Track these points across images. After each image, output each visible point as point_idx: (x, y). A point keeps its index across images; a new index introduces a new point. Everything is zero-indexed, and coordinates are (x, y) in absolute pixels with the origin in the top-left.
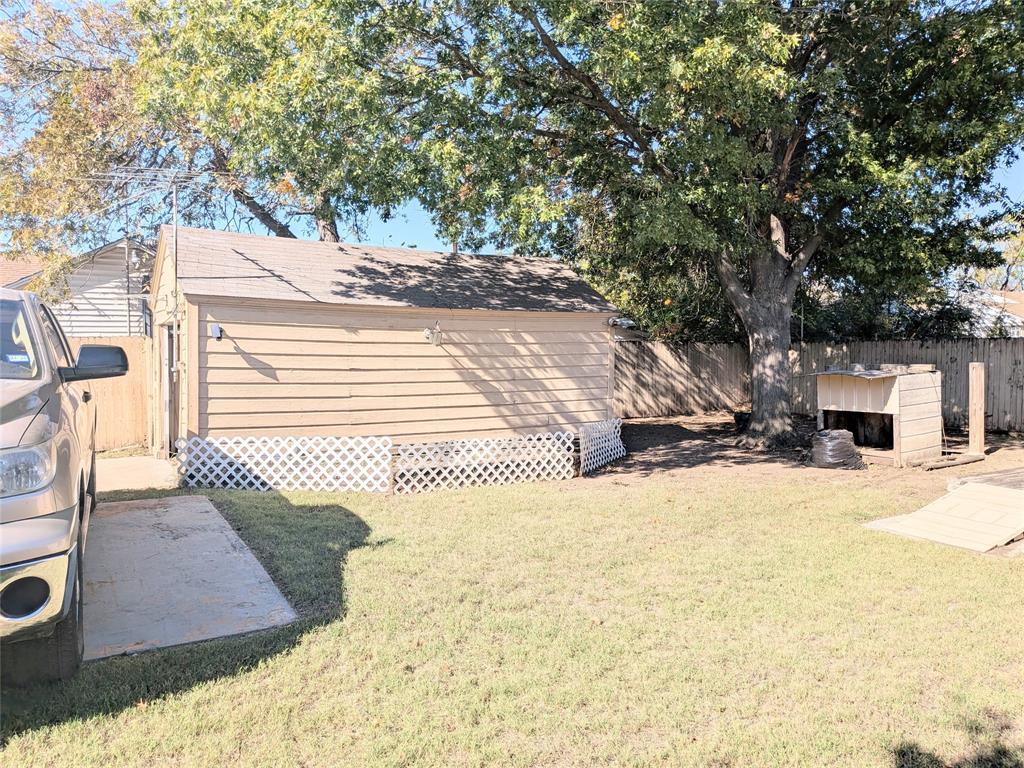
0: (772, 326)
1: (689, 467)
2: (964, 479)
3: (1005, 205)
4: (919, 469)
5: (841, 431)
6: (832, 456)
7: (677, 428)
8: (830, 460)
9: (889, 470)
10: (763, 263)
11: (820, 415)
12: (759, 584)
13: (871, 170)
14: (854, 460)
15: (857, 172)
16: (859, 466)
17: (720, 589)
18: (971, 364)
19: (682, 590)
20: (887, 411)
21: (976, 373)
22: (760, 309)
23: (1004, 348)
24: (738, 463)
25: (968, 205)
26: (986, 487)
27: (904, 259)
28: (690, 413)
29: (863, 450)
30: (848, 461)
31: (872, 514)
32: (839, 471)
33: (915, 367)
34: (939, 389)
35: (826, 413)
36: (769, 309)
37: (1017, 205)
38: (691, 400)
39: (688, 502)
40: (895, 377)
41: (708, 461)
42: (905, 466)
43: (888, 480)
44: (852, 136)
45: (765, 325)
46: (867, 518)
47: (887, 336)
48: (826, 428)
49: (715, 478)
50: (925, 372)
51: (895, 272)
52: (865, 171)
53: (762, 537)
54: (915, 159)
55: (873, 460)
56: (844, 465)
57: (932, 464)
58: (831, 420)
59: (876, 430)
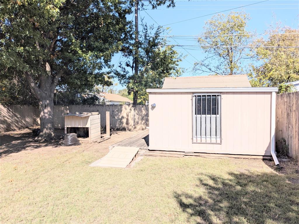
0: (47, 99)
1: (17, 152)
2: (113, 146)
3: (111, 69)
4: (96, 143)
5: (73, 134)
6: (70, 142)
7: (9, 136)
8: (70, 143)
9: (88, 144)
10: (43, 78)
11: (66, 129)
12: (65, 200)
13: (79, 53)
14: (77, 143)
15: (75, 53)
16: (79, 144)
17: (50, 208)
18: (106, 112)
19: (33, 214)
20: (87, 126)
21: (108, 114)
22: (43, 93)
23: (110, 107)
24: (36, 148)
25: (105, 68)
26: (119, 147)
27: (88, 81)
28: (14, 130)
29: (80, 139)
30: (75, 143)
31: (90, 161)
32: (73, 147)
33: (93, 113)
34: (100, 119)
35: (67, 128)
36: (46, 94)
37: (114, 70)
38: (14, 126)
39: (24, 168)
40: (89, 116)
41: (24, 148)
42: (92, 142)
43: (89, 148)
44: (74, 41)
45: (45, 99)
46: (90, 163)
47: (78, 104)
48: (68, 133)
49: (31, 156)
50: (96, 114)
51: (85, 85)
52: (77, 53)
53: (58, 179)
54: (92, 52)
55: (82, 142)
56: (75, 144)
57: (99, 141)
58: (69, 130)
59: (82, 132)
